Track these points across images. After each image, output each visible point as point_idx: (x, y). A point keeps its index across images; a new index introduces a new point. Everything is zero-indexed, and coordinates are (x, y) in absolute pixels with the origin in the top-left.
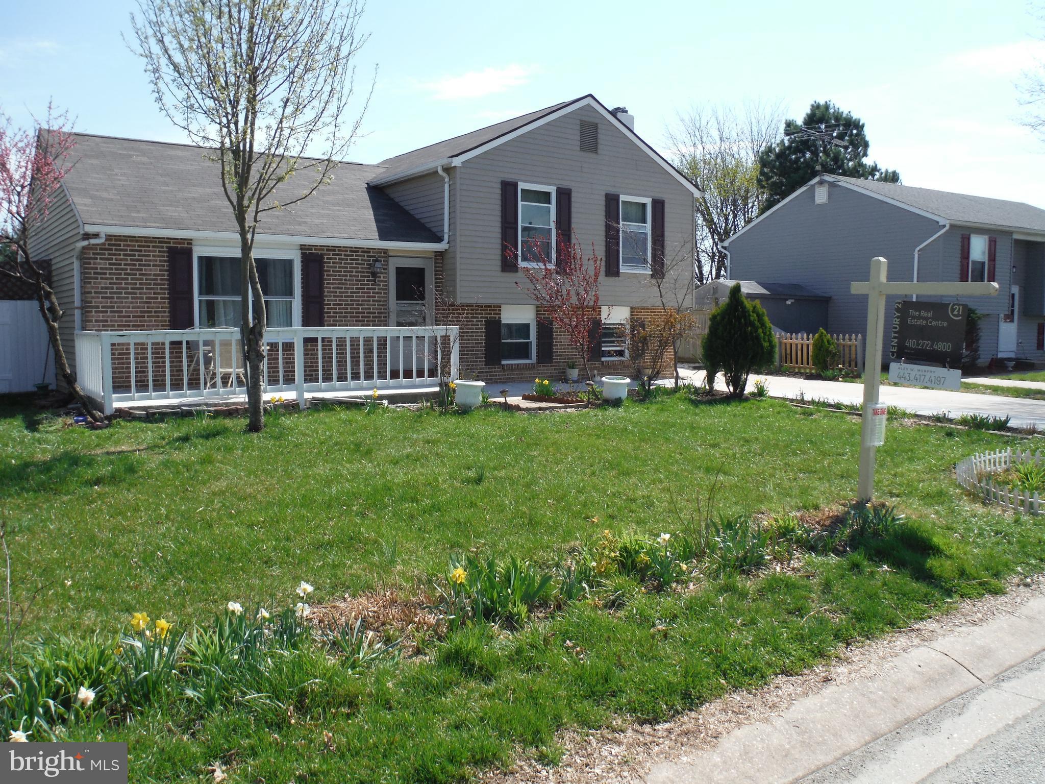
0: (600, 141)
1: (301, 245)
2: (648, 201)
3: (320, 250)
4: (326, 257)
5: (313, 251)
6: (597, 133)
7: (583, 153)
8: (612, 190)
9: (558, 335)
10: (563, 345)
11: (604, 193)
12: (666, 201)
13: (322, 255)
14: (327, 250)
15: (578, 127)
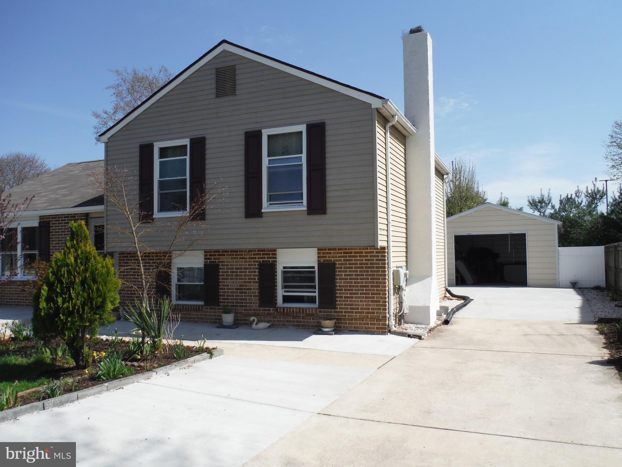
0: (238, 82)
1: (40, 216)
2: (302, 128)
3: (48, 218)
4: (51, 223)
5: (45, 220)
6: (235, 75)
7: (218, 100)
8: (252, 127)
9: (225, 279)
10: (230, 289)
11: (243, 133)
12: (327, 122)
13: (49, 222)
14: (53, 218)
15: (214, 76)
